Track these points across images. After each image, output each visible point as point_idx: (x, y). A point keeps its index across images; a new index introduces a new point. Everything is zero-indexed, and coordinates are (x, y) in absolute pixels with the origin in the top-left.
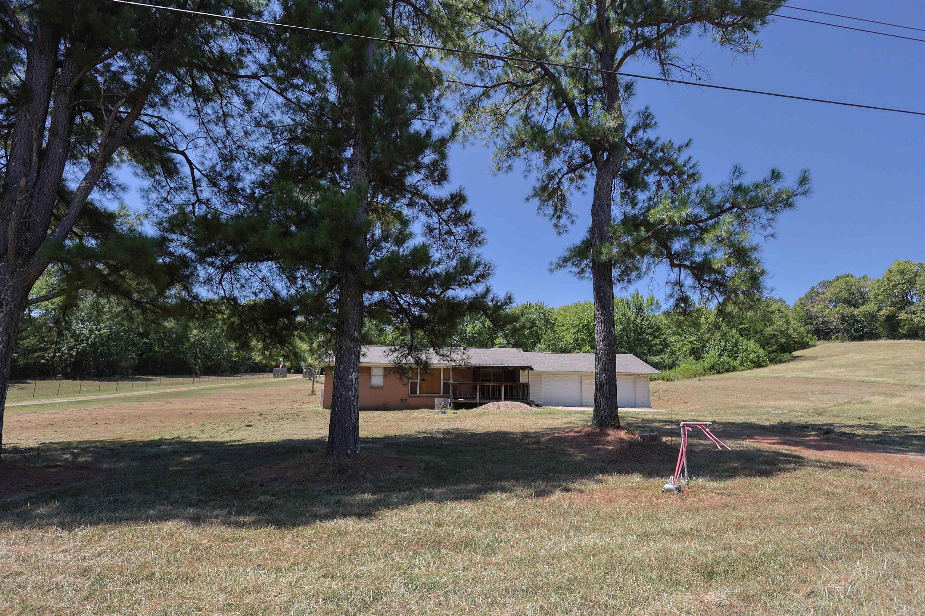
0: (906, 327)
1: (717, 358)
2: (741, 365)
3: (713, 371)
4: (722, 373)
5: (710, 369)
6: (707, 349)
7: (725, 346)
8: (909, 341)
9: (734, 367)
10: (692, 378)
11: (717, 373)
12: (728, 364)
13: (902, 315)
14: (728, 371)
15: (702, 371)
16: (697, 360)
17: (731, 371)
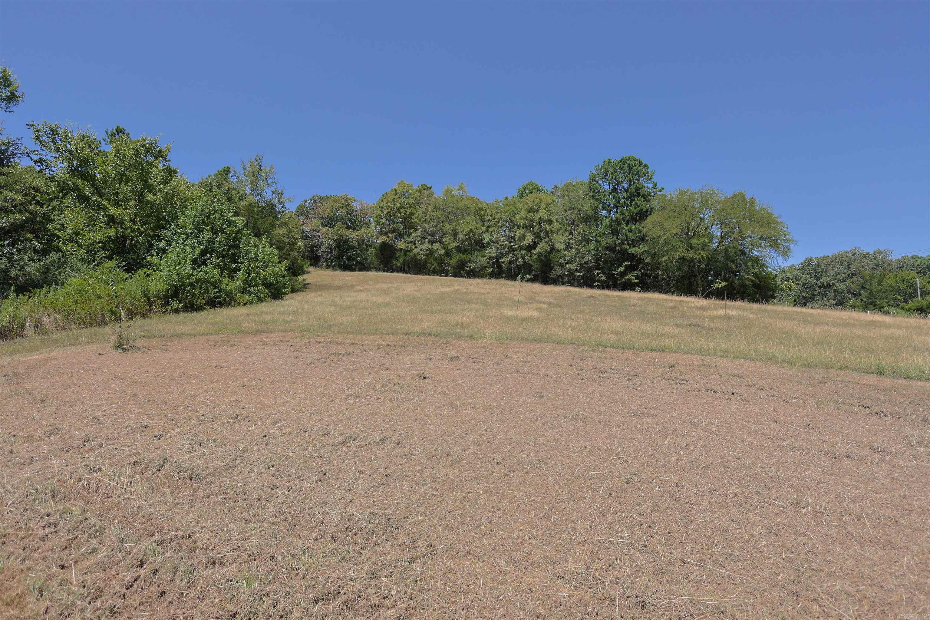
0: (401, 260)
1: (188, 270)
2: (244, 291)
3: (175, 304)
4: (200, 309)
5: (166, 297)
6: (162, 244)
7: (211, 242)
8: (401, 274)
9: (229, 294)
10: (102, 323)
11: (185, 309)
12: (214, 284)
13: (401, 244)
14: (213, 303)
15: (140, 302)
16: (127, 271)
17: (221, 305)
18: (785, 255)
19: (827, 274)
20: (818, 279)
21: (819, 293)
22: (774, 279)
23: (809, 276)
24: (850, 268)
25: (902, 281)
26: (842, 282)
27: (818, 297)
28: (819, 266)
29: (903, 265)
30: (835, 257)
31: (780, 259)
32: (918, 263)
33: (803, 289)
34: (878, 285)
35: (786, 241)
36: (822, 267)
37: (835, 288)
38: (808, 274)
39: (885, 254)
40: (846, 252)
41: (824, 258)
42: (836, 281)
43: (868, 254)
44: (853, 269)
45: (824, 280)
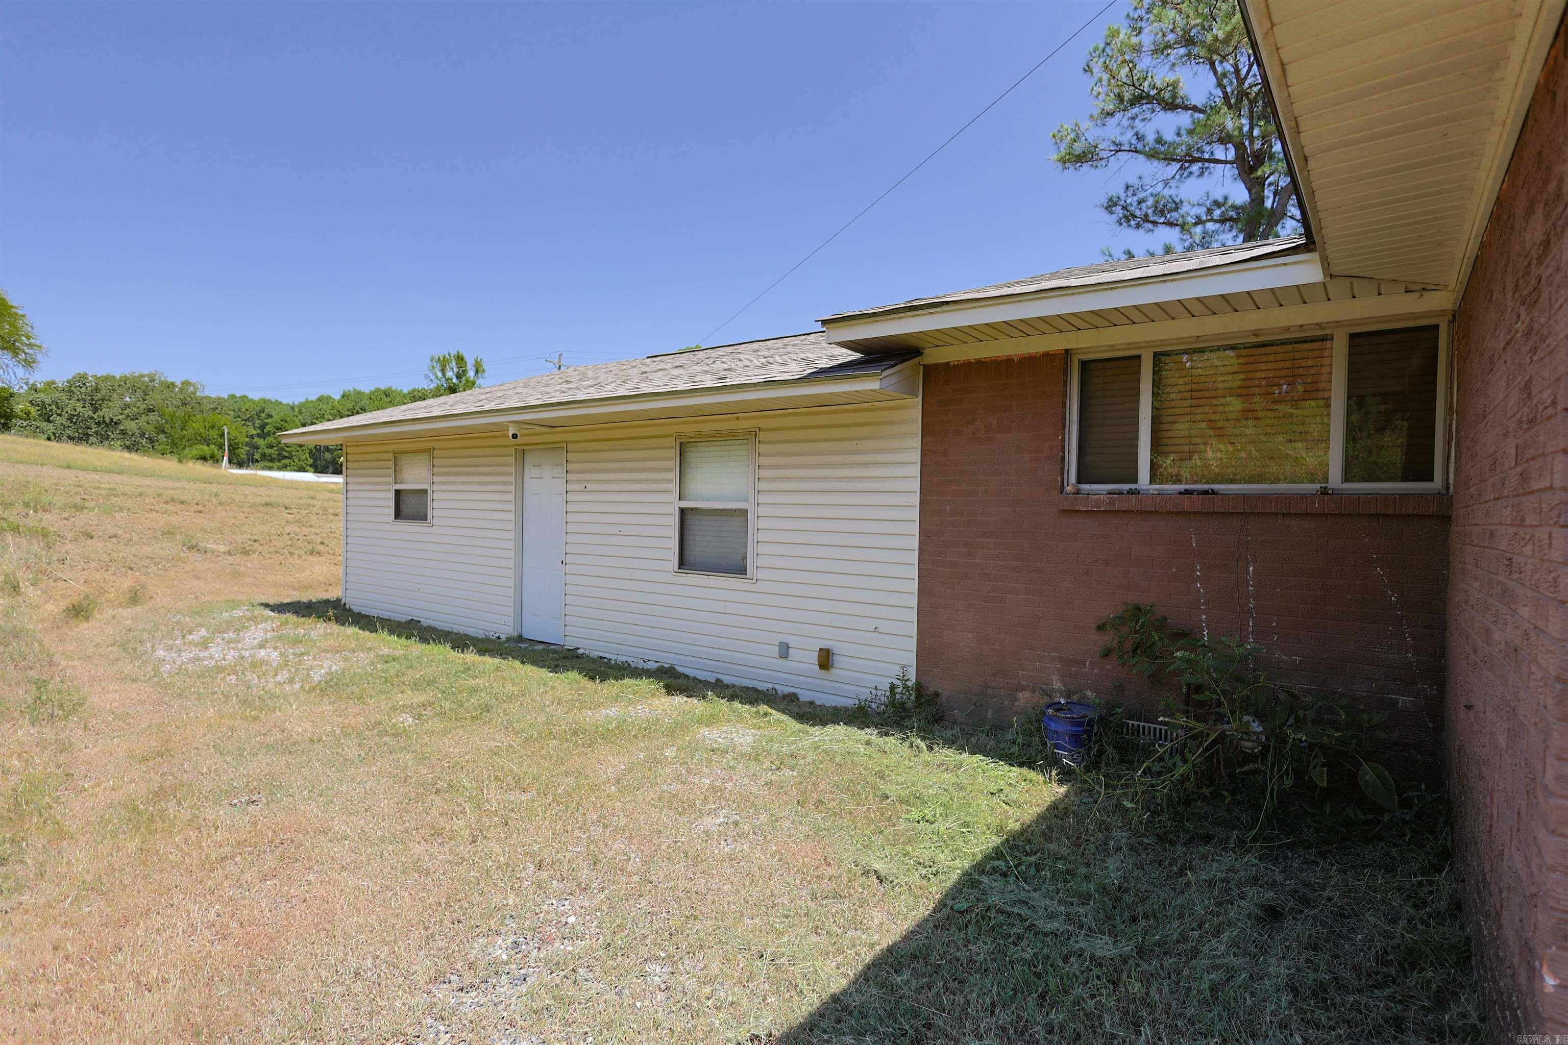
18: (29, 364)
19: (110, 404)
20: (95, 410)
21: (96, 433)
22: (7, 399)
23: (80, 404)
24: (145, 400)
25: (213, 427)
26: (132, 419)
27: (93, 439)
28: (97, 390)
29: (218, 406)
30: (125, 379)
31: (20, 372)
32: (247, 406)
33: (68, 423)
34: (182, 430)
35: (31, 346)
36: (103, 392)
37: (122, 428)
38: (78, 400)
39: (196, 389)
40: (142, 376)
41: (107, 378)
42: (123, 416)
43: (173, 384)
44: (150, 402)
45: (107, 413)
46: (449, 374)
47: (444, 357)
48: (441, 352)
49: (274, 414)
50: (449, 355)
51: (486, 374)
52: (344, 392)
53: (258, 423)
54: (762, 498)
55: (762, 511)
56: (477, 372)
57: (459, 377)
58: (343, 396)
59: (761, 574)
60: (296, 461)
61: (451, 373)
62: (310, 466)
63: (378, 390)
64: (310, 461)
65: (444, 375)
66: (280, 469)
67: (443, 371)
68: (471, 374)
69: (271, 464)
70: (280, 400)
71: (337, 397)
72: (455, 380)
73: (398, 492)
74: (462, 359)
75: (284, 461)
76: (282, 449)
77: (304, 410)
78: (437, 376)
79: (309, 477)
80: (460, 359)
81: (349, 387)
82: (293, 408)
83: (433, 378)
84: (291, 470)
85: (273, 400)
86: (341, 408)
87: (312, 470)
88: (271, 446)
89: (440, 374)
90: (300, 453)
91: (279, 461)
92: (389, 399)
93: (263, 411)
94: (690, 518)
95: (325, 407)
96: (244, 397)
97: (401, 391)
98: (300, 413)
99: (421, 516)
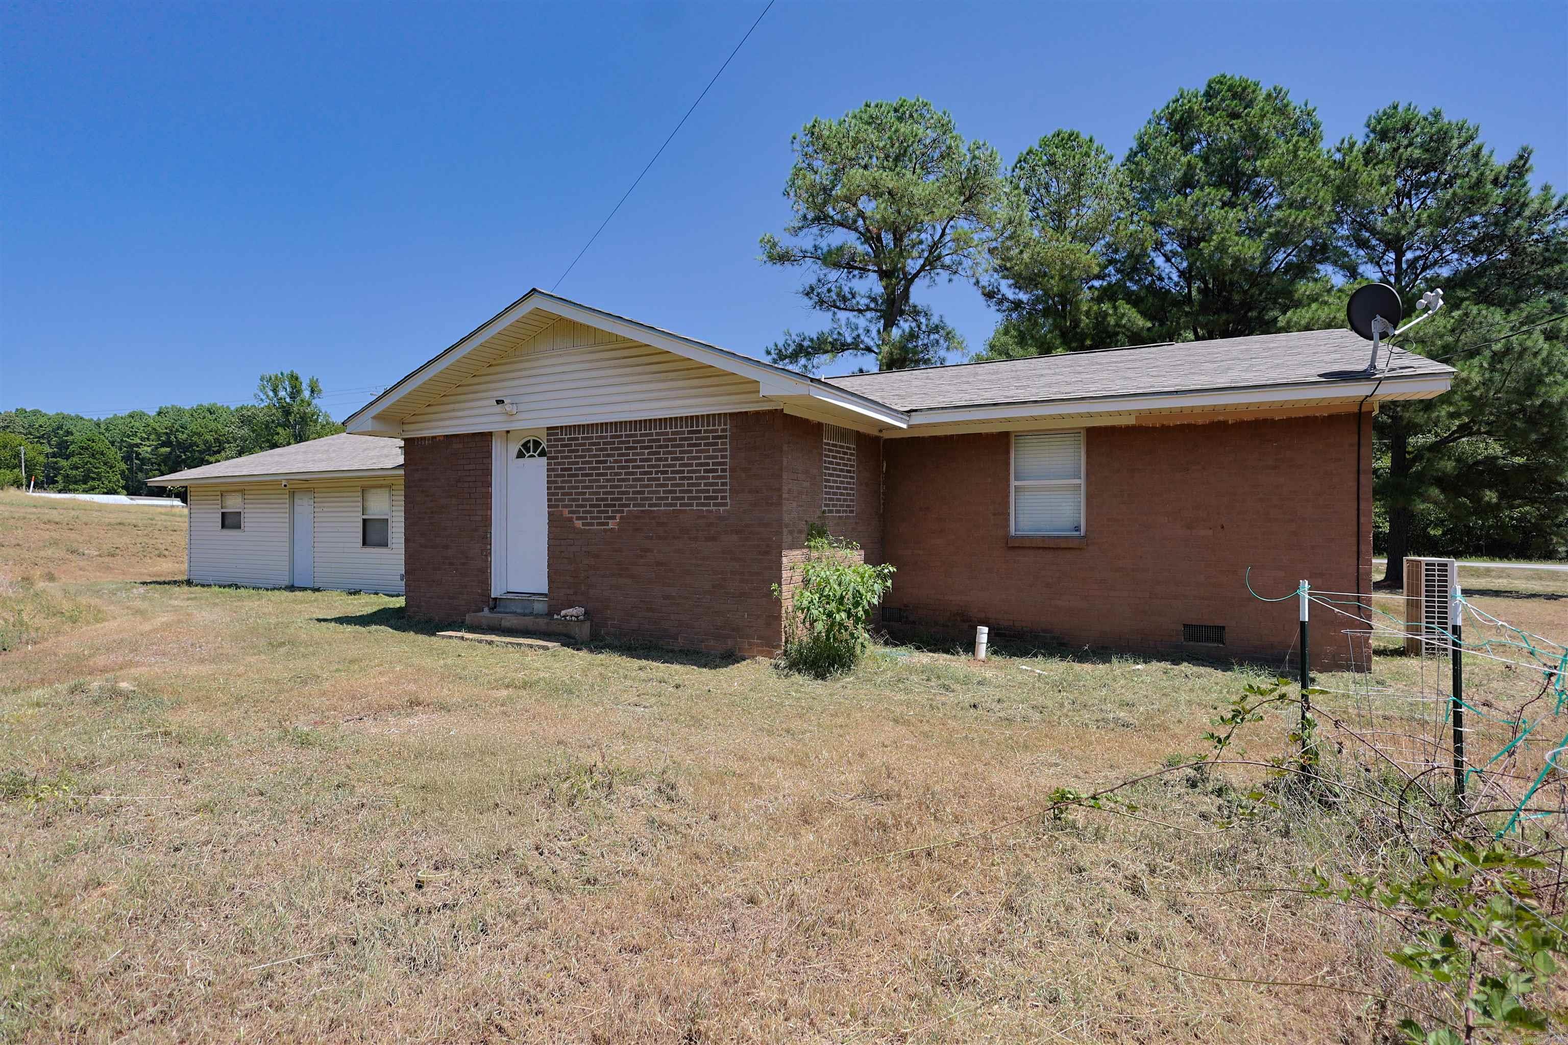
46: (282, 394)
47: (276, 377)
48: (273, 372)
49: (74, 431)
50: (282, 374)
51: (323, 394)
52: (161, 408)
53: (54, 441)
54: (394, 514)
55: (394, 519)
56: (312, 391)
57: (293, 397)
58: (159, 414)
59: (394, 546)
60: (106, 482)
61: (284, 393)
62: (123, 487)
63: (200, 407)
64: (123, 482)
65: (276, 394)
66: (85, 491)
67: (275, 391)
68: (306, 394)
69: (76, 487)
70: (81, 415)
71: (153, 413)
72: (288, 400)
73: (223, 514)
74: (297, 379)
75: (91, 483)
76: (89, 470)
77: (112, 427)
78: (268, 396)
79: (122, 499)
80: (294, 378)
81: (166, 403)
82: (98, 425)
83: (264, 397)
84: (99, 493)
85: (73, 415)
86: (156, 426)
87: (125, 492)
88: (75, 467)
89: (271, 394)
90: (111, 474)
91: (85, 483)
92: (214, 416)
93: (60, 427)
94: (368, 523)
95: (137, 424)
96: (35, 413)
97: (228, 407)
98: (107, 429)
99: (238, 526)
